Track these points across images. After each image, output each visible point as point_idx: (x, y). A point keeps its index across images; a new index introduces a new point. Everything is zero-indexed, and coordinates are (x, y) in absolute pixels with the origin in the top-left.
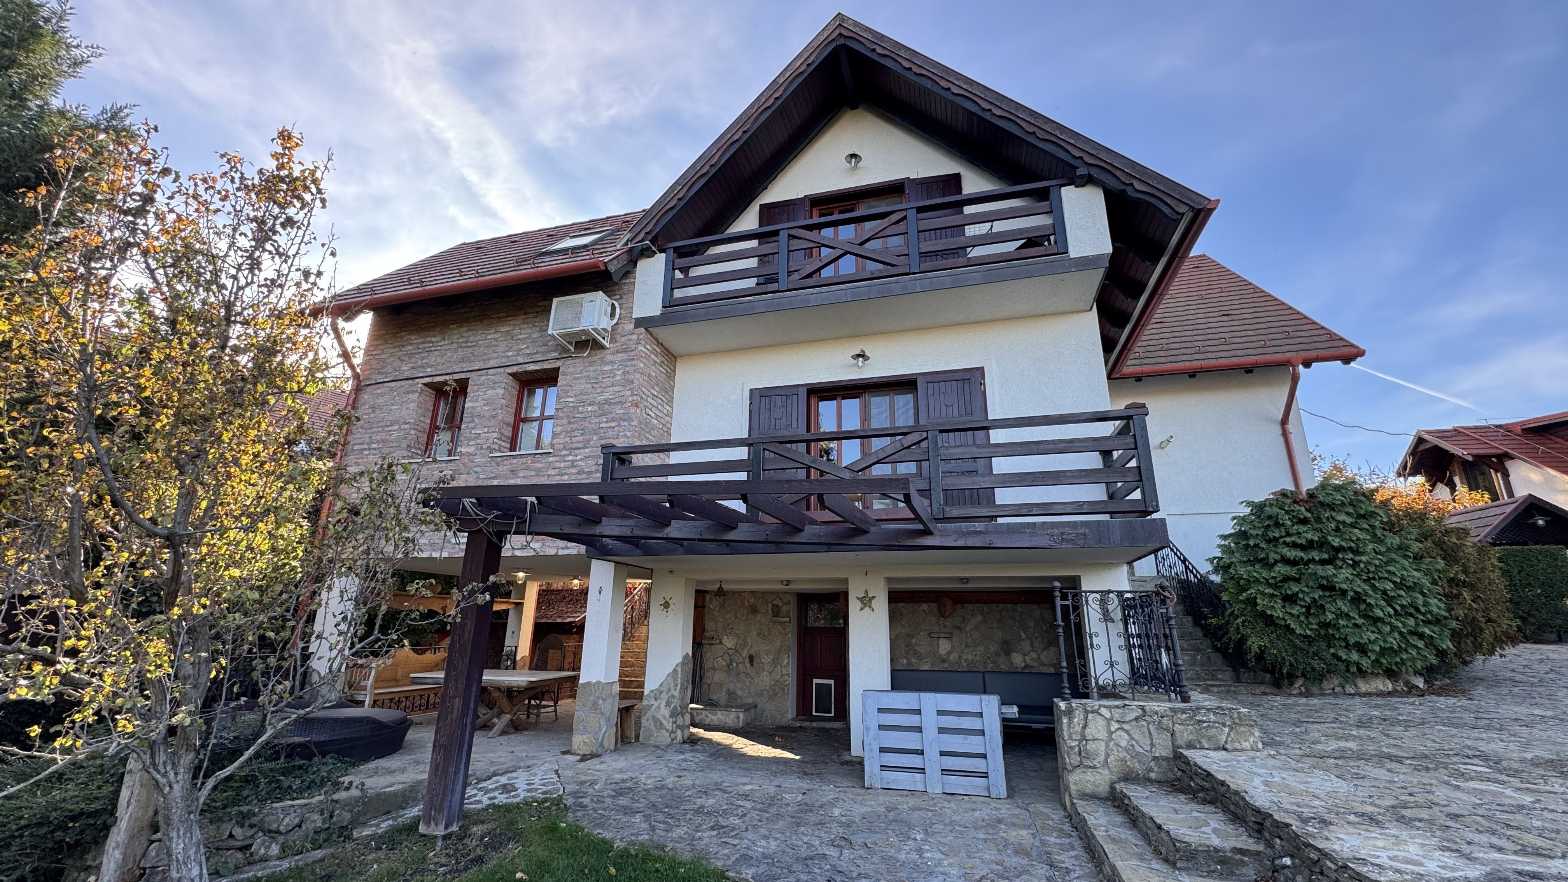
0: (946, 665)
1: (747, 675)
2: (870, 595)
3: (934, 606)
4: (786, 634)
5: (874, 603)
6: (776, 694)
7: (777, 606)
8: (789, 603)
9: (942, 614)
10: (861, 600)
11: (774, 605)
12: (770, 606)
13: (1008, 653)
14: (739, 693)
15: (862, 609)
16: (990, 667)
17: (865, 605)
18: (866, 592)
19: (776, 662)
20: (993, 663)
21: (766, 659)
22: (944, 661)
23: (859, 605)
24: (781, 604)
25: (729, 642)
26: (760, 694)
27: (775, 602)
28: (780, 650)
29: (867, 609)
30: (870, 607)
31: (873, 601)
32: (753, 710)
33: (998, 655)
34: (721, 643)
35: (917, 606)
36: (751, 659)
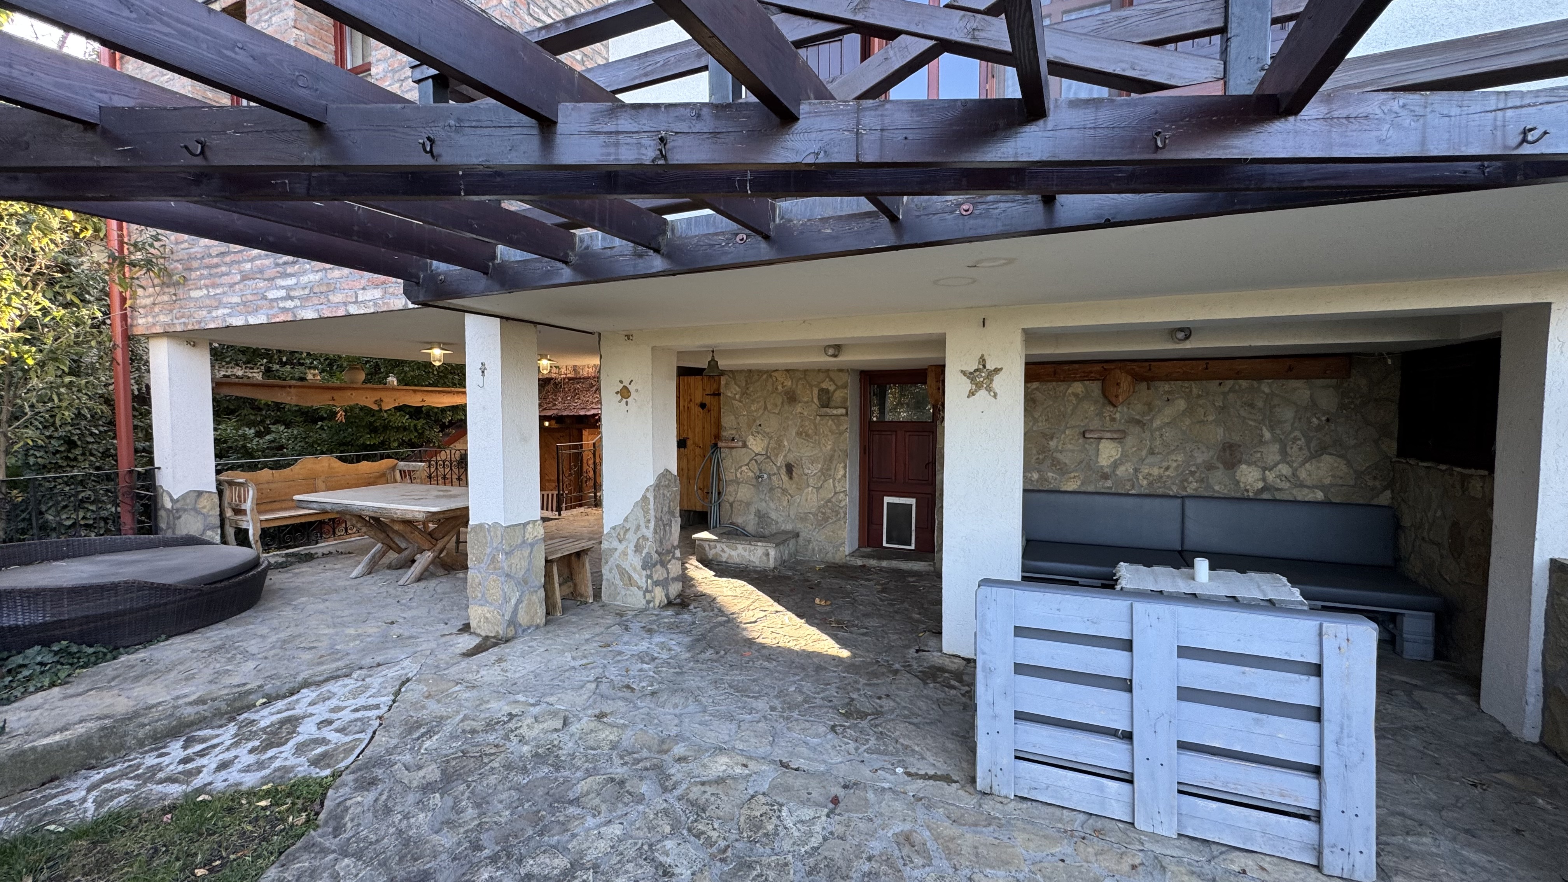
0: (1109, 483)
1: (785, 491)
2: (990, 366)
3: (1095, 387)
4: (841, 434)
5: (998, 382)
6: (826, 519)
7: (827, 391)
8: (845, 386)
9: (1109, 399)
10: (971, 376)
11: (822, 391)
12: (815, 391)
13: (1231, 465)
14: (773, 515)
15: (972, 394)
16: (1192, 487)
17: (979, 386)
18: (983, 361)
19: (826, 473)
20: (1202, 481)
21: (812, 470)
22: (1105, 477)
23: (966, 385)
24: (832, 388)
25: (756, 445)
26: (803, 519)
27: (824, 386)
28: (832, 457)
29: (982, 393)
30: (989, 389)
31: (997, 379)
32: (792, 542)
33: (1210, 467)
34: (745, 445)
35: (1062, 386)
36: (789, 469)
